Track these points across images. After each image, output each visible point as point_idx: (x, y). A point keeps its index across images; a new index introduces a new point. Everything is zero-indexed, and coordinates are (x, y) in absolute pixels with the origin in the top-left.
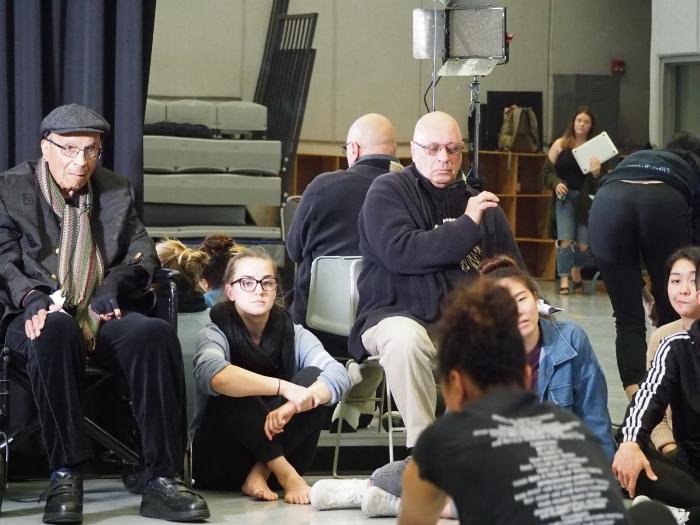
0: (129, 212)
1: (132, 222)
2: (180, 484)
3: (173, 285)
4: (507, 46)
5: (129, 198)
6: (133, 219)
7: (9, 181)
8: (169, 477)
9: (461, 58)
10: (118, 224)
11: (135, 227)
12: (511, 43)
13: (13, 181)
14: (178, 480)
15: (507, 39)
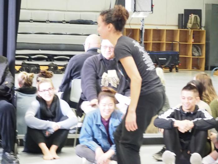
0: (6, 68)
1: (7, 72)
2: (12, 154)
4: (152, 8)
6: (7, 71)
8: (9, 152)
9: (139, 11)
10: (2, 73)
11: (7, 73)
12: (154, 7)
14: (12, 153)
15: (152, 6)
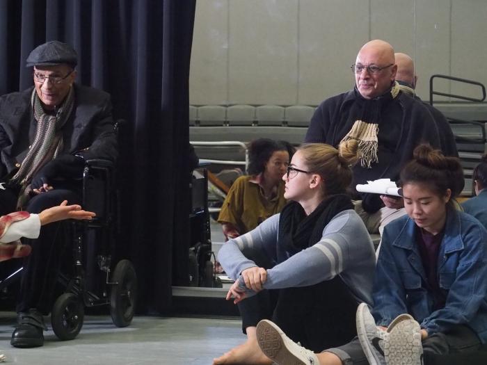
3: (86, 169)
5: (100, 109)
7: (9, 99)
10: (82, 128)
13: (12, 99)
